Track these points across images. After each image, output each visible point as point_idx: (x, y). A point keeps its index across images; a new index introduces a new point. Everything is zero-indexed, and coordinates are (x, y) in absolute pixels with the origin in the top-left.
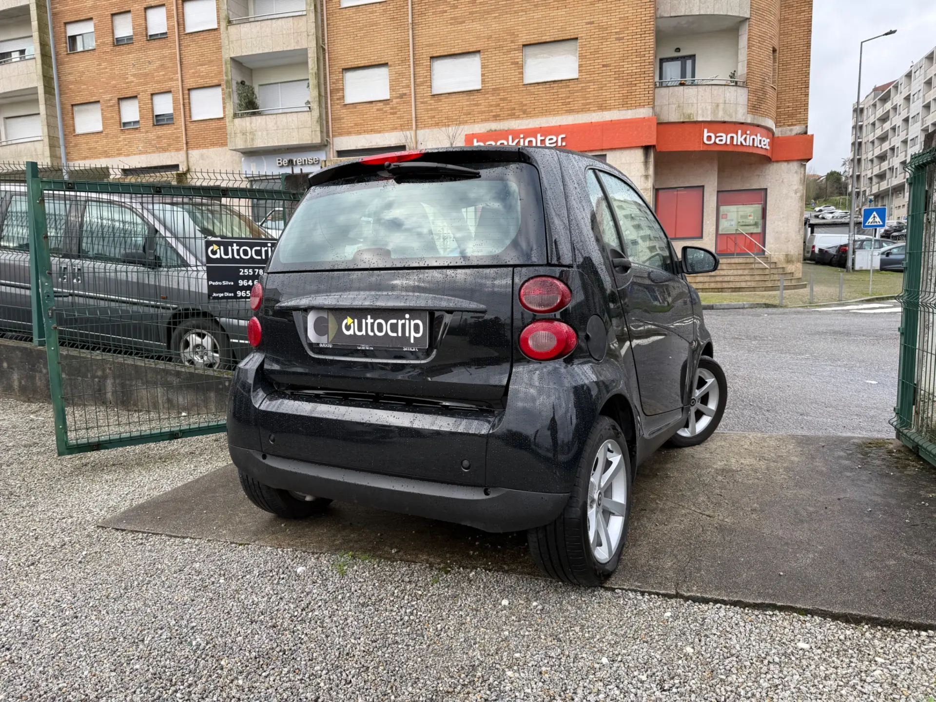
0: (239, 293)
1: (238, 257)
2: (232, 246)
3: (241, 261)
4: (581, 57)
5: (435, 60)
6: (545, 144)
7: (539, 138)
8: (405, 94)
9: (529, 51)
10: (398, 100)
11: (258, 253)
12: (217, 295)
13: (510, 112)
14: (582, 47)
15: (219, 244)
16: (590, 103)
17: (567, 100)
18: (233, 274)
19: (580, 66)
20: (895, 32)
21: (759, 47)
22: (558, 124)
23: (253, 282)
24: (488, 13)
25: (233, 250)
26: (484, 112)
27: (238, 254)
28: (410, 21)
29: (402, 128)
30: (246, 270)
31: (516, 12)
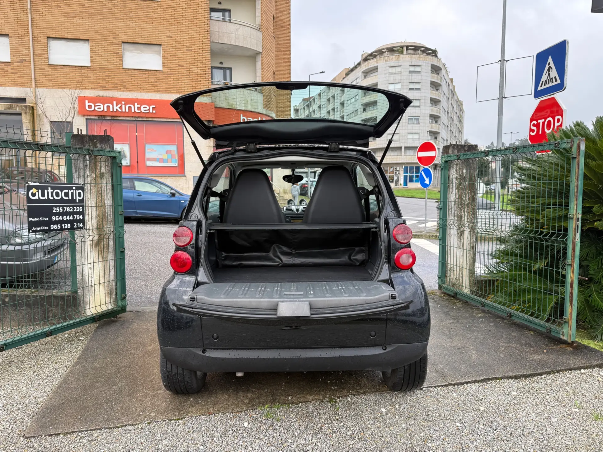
0: (52, 227)
1: (52, 198)
2: (47, 189)
3: (54, 201)
4: (164, 57)
5: (51, 39)
6: (140, 110)
7: (136, 106)
8: (25, 60)
9: (126, 46)
10: (19, 64)
11: (67, 195)
12: (36, 229)
13: (113, 85)
14: (164, 50)
15: (37, 188)
16: (171, 88)
17: (155, 84)
18: (48, 212)
19: (163, 63)
20: (324, 72)
21: (267, 70)
22: (150, 98)
23: (62, 217)
24: (95, 15)
25: (48, 193)
26: (93, 83)
27: (52, 196)
28: (29, 7)
29: (23, 85)
30: (57, 208)
31: (116, 18)
